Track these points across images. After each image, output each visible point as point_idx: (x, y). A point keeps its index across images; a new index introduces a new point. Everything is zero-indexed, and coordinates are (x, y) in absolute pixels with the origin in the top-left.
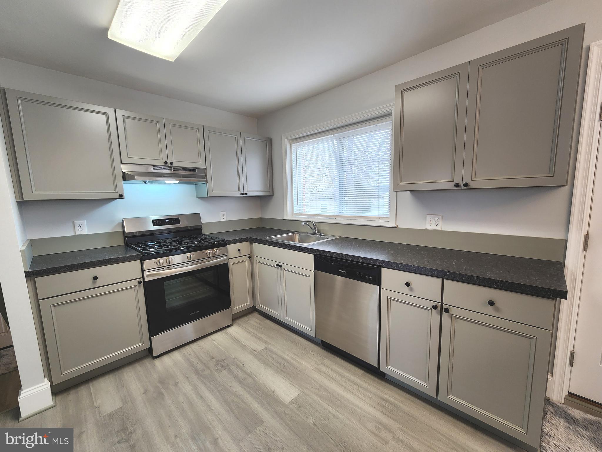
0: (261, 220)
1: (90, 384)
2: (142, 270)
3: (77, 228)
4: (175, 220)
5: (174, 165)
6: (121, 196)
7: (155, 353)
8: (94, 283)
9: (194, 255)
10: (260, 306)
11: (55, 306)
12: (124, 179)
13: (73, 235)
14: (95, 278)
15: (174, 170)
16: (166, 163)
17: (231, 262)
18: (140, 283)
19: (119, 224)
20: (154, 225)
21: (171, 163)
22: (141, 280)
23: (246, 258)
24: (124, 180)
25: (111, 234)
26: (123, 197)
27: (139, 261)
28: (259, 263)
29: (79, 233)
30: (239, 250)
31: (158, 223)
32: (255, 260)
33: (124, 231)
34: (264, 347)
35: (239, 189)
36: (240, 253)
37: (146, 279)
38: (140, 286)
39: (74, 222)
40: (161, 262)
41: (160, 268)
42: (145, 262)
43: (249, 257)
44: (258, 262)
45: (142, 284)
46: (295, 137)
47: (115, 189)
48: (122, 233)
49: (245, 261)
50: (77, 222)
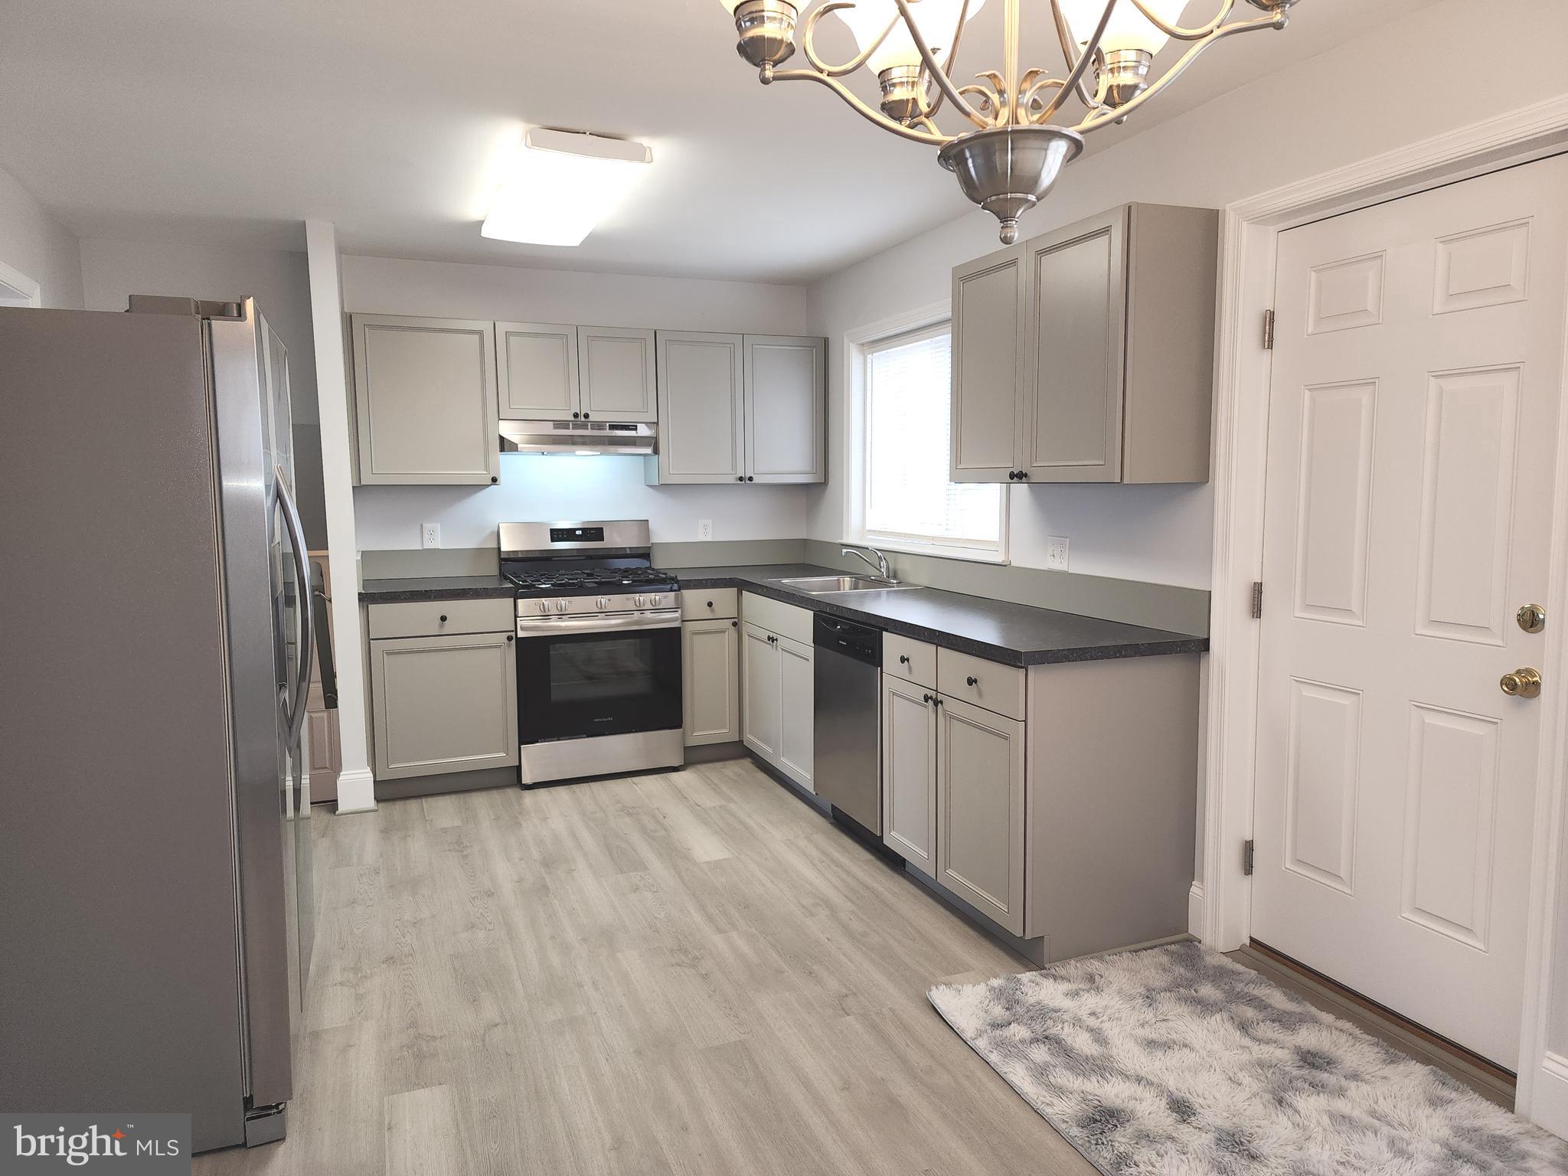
0: (805, 543)
1: (424, 800)
2: (516, 616)
3: (426, 536)
4: (593, 533)
5: (591, 418)
6: (494, 480)
7: (527, 778)
8: (441, 626)
9: (609, 600)
10: (751, 739)
11: (388, 654)
12: (502, 449)
13: (419, 548)
14: (443, 619)
15: (592, 429)
16: (576, 415)
17: (690, 627)
18: (510, 639)
19: (492, 532)
20: (553, 540)
21: (586, 416)
22: (513, 634)
23: (728, 623)
24: (501, 451)
25: (479, 552)
26: (497, 483)
27: (512, 599)
28: (751, 637)
29: (428, 545)
30: (710, 604)
31: (560, 536)
32: (746, 629)
33: (499, 548)
34: (719, 804)
35: (734, 467)
36: (712, 611)
37: (521, 634)
38: (509, 646)
39: (422, 525)
40: (546, 606)
41: (546, 617)
42: (520, 602)
43: (735, 624)
44: (749, 636)
45: (514, 640)
46: (876, 338)
47: (487, 468)
48: (496, 551)
49: (724, 632)
50: (427, 526)
